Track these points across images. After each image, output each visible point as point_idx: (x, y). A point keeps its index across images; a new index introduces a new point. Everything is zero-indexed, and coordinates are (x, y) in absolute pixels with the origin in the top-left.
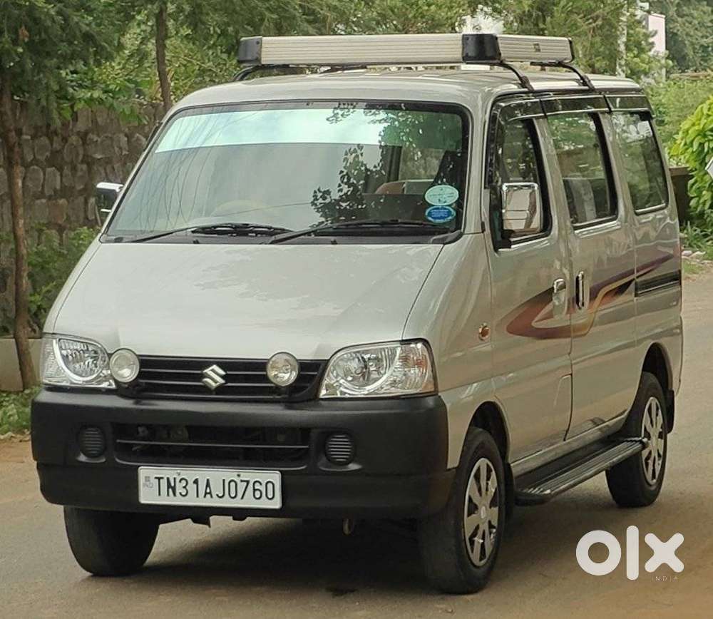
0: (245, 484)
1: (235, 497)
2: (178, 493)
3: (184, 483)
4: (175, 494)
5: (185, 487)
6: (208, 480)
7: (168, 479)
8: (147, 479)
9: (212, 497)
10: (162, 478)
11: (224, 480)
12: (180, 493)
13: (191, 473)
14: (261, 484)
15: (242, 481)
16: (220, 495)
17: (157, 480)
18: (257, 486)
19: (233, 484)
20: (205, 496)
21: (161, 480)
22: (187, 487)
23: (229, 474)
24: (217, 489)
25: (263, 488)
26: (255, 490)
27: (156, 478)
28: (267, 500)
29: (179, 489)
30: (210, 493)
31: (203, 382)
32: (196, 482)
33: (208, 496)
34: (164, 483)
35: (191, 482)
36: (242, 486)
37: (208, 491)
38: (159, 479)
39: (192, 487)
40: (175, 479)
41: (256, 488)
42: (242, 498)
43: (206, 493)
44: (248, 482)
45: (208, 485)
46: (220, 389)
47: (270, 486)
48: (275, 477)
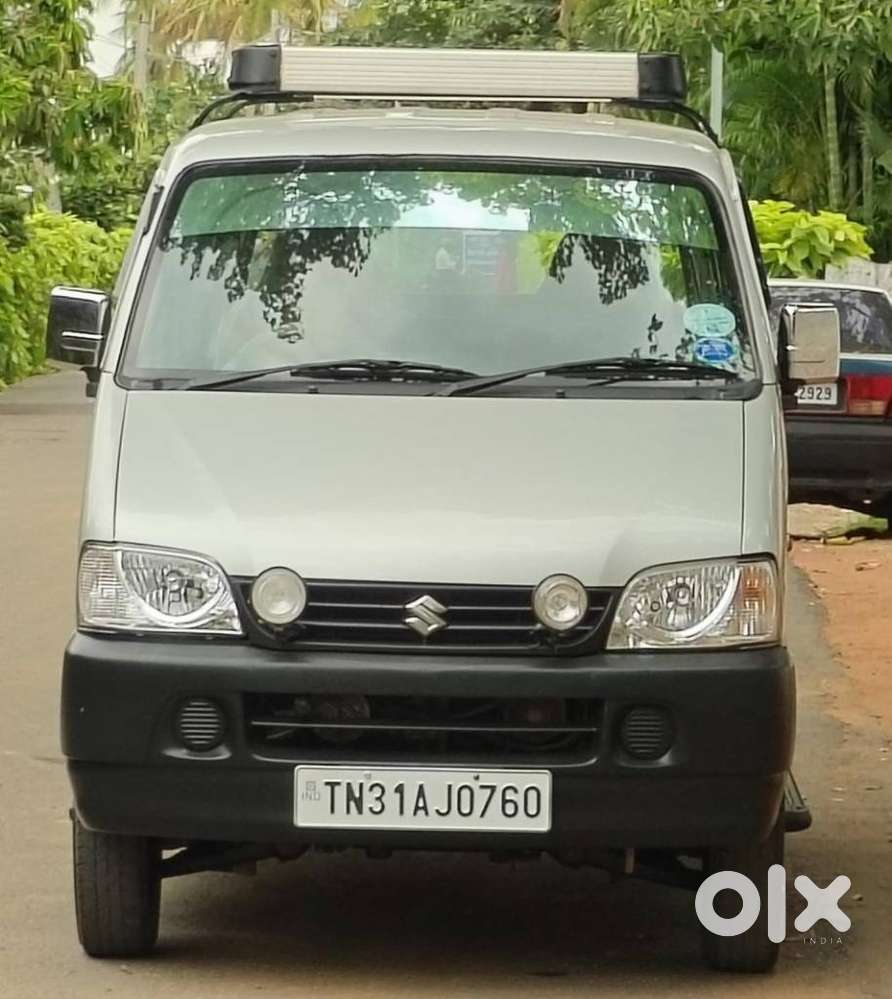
0: (488, 791)
1: (470, 813)
2: (365, 809)
3: (377, 792)
4: (360, 811)
5: (379, 799)
6: (421, 787)
7: (349, 784)
8: (310, 785)
9: (427, 813)
10: (338, 784)
11: (450, 787)
12: (371, 809)
13: (389, 775)
14: (516, 791)
15: (482, 787)
16: (444, 810)
17: (329, 788)
18: (510, 795)
19: (466, 793)
20: (415, 813)
21: (337, 788)
22: (384, 799)
23: (459, 776)
24: (436, 801)
25: (519, 799)
26: (505, 802)
27: (327, 784)
28: (525, 818)
29: (369, 801)
30: (425, 808)
31: (405, 623)
32: (400, 789)
33: (421, 813)
34: (341, 793)
35: (390, 789)
36: (481, 797)
37: (421, 804)
38: (333, 785)
39: (391, 799)
40: (361, 785)
41: (508, 798)
42: (482, 815)
43: (417, 808)
44: (493, 789)
45: (421, 792)
46: (438, 636)
47: (532, 795)
48: (542, 780)
